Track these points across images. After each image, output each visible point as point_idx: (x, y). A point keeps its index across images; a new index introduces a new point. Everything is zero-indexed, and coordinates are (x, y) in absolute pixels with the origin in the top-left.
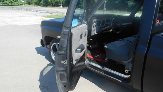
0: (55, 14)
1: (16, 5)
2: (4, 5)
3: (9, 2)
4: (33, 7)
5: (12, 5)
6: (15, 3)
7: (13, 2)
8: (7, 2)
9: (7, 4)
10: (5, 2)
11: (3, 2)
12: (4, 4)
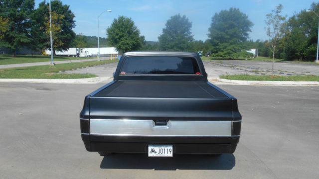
0: (262, 74)
1: (235, 58)
2: (218, 58)
3: (226, 54)
4: (261, 61)
5: (230, 59)
6: (234, 55)
7: (232, 53)
8: (222, 54)
9: (221, 56)
10: (219, 53)
11: (217, 54)
12: (218, 56)
